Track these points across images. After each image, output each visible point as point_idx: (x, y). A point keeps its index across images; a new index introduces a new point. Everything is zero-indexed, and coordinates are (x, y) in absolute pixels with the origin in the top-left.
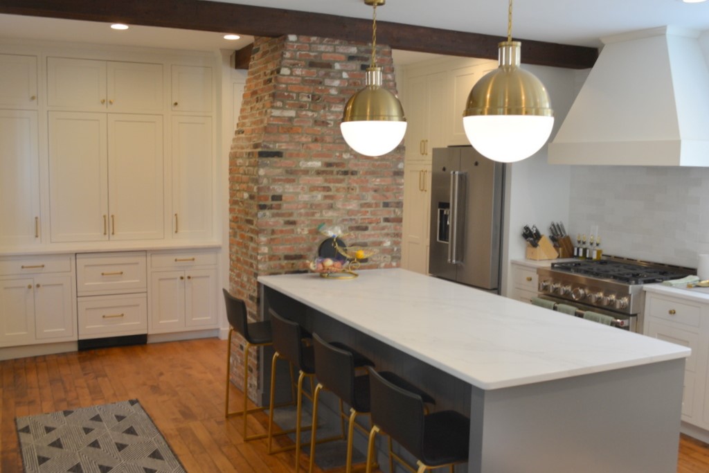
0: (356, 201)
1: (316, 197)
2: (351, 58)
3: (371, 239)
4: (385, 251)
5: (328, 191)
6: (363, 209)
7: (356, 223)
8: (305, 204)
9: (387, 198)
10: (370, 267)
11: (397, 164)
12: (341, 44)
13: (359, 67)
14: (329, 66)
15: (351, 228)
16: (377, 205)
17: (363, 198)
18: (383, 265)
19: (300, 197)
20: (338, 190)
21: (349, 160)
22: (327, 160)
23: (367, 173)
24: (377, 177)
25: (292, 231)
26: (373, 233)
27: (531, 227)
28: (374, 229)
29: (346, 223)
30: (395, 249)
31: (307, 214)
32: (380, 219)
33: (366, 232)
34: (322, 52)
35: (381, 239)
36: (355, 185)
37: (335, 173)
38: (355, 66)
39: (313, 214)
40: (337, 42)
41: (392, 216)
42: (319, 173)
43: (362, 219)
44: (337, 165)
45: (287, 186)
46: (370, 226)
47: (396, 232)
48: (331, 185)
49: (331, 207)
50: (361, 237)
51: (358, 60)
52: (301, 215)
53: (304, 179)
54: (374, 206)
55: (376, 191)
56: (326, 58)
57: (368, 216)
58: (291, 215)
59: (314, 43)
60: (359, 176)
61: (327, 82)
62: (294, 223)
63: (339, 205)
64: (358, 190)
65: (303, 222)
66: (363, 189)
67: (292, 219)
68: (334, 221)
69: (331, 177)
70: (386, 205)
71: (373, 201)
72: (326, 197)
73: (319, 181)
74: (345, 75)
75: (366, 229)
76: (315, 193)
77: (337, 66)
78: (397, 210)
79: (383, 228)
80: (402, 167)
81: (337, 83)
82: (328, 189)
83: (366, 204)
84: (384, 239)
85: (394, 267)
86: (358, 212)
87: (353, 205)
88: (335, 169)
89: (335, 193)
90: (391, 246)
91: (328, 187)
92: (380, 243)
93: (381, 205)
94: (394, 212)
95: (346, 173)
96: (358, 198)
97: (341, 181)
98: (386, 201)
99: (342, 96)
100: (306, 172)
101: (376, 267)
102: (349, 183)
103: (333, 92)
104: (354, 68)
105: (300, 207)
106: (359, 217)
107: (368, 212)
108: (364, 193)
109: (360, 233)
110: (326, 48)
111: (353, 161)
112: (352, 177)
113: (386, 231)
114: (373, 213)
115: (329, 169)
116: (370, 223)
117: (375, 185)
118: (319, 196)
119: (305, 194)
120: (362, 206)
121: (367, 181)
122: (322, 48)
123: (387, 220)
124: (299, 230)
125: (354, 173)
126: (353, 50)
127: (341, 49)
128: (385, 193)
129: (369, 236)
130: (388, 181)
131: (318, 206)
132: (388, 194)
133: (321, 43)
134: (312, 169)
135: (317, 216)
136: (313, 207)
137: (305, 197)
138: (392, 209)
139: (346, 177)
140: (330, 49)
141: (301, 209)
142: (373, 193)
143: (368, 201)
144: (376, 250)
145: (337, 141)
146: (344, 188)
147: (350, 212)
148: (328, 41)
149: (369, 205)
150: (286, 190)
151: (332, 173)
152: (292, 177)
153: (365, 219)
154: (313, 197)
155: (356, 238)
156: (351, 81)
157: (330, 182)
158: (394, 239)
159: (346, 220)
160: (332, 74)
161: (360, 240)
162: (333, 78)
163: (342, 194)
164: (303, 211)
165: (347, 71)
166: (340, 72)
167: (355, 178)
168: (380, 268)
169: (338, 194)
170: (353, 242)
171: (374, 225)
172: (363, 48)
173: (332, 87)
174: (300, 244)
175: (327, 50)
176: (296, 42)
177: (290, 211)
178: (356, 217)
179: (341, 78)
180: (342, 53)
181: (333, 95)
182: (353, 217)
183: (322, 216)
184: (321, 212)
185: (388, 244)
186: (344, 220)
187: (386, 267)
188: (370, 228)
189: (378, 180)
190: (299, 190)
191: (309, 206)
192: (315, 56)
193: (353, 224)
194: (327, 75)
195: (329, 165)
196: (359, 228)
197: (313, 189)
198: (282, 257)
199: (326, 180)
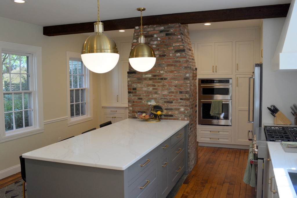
0: (167, 91)
1: (150, 89)
2: (161, 31)
3: (174, 107)
4: (181, 113)
5: (154, 86)
6: (170, 94)
7: (167, 100)
8: (145, 92)
9: (181, 90)
10: (174, 119)
11: (186, 74)
12: (157, 27)
13: (165, 35)
14: (152, 36)
15: (165, 102)
16: (176, 92)
17: (170, 89)
18: (180, 119)
19: (143, 89)
20: (158, 86)
21: (163, 73)
22: (154, 74)
23: (171, 79)
24: (176, 80)
25: (141, 102)
26: (175, 104)
28: (175, 103)
29: (163, 100)
30: (186, 112)
31: (146, 96)
32: (178, 98)
33: (172, 104)
34: (149, 31)
35: (179, 107)
36: (166, 84)
37: (157, 79)
38: (163, 34)
39: (149, 96)
40: (155, 26)
41: (184, 97)
42: (150, 79)
43: (169, 98)
44: (158, 76)
45: (138, 85)
46: (174, 102)
47: (186, 105)
48: (156, 84)
49: (156, 93)
50: (170, 106)
51: (164, 32)
52: (144, 96)
53: (145, 82)
54: (175, 93)
55: (175, 86)
56: (150, 33)
57: (173, 97)
58: (140, 96)
59: (146, 28)
60: (168, 80)
61: (152, 43)
62: (141, 99)
63: (159, 92)
64: (167, 86)
65: (145, 99)
66: (170, 85)
67: (140, 97)
68: (158, 99)
69: (156, 81)
70: (181, 92)
71: (175, 91)
72: (153, 89)
73: (151, 82)
74: (159, 39)
75: (172, 102)
76: (149, 87)
77: (155, 36)
78: (186, 95)
79: (180, 103)
80: (188, 76)
81: (155, 43)
82: (155, 86)
83: (171, 92)
84: (181, 108)
85: (186, 120)
86: (168, 95)
87: (166, 92)
88: (157, 77)
89: (158, 87)
90: (184, 110)
91: (155, 85)
92: (179, 109)
93: (179, 92)
94: (185, 95)
95: (162, 79)
96: (168, 89)
97: (160, 82)
98: (181, 91)
99: (158, 48)
100: (145, 79)
101: (177, 119)
102: (163, 83)
103: (154, 46)
104: (163, 35)
105: (143, 92)
106: (168, 97)
107: (172, 95)
108: (170, 87)
109: (169, 104)
110: (150, 29)
111: (165, 74)
112: (165, 81)
113: (181, 104)
114: (175, 96)
115: (154, 77)
116: (174, 100)
117: (175, 84)
118: (151, 89)
119: (145, 88)
120: (170, 93)
121: (171, 82)
122: (149, 29)
123: (181, 99)
124: (143, 102)
125: (165, 79)
126: (162, 28)
127: (157, 29)
128: (180, 87)
129: (174, 105)
130: (182, 82)
131: (151, 92)
132: (182, 88)
133: (148, 28)
134: (148, 78)
135: (150, 96)
136: (148, 93)
137: (145, 89)
138: (184, 94)
139: (162, 81)
140: (152, 29)
141: (144, 93)
142: (174, 87)
143: (172, 91)
144: (177, 112)
145: (157, 66)
146: (161, 85)
147: (164, 95)
148: (151, 26)
149: (173, 92)
150: (138, 86)
151: (156, 79)
152: (140, 81)
153: (171, 98)
154: (148, 89)
155: (168, 106)
156: (161, 41)
157: (155, 83)
158: (185, 108)
159: (163, 98)
160: (153, 39)
161: (169, 107)
162: (154, 41)
163: (160, 88)
164: (144, 94)
165: (159, 37)
166: (157, 38)
167: (166, 81)
168: (179, 120)
169: (159, 88)
170: (166, 108)
171: (175, 101)
172: (166, 27)
173: (154, 44)
174: (144, 107)
175: (151, 30)
176: (138, 29)
177: (140, 94)
178: (167, 97)
179: (157, 40)
180: (157, 30)
181: (154, 48)
182: (166, 97)
183: (152, 96)
184: (152, 95)
185: (182, 109)
186: (161, 98)
187: (182, 120)
188: (173, 102)
189: (176, 82)
190: (143, 86)
191: (147, 92)
192: (146, 33)
193: (166, 100)
194: (151, 40)
195: (155, 76)
196: (168, 102)
197: (148, 85)
198: (137, 112)
199: (154, 82)
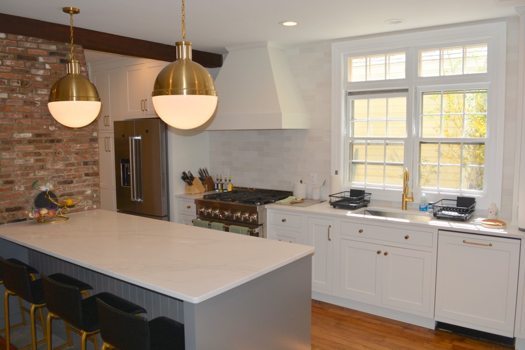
0: (62, 162)
1: (29, 160)
2: (52, 54)
3: (76, 190)
4: (87, 198)
5: (39, 156)
6: (68, 168)
7: (63, 178)
8: (21, 166)
9: (86, 158)
10: (77, 211)
11: (93, 133)
12: (43, 43)
13: (58, 61)
14: (34, 59)
15: (60, 183)
16: (79, 164)
17: (67, 159)
18: (86, 208)
19: (15, 161)
20: (47, 154)
21: (54, 131)
22: (37, 132)
23: (69, 141)
24: (78, 143)
25: (11, 189)
26: (77, 185)
27: (187, 173)
28: (77, 182)
29: (55, 179)
30: (95, 195)
31: (22, 175)
32: (82, 174)
33: (72, 185)
34: (28, 48)
35: (83, 189)
36: (60, 150)
37: (44, 141)
38: (55, 60)
39: (28, 174)
40: (40, 41)
41: (91, 171)
42: (30, 142)
43: (67, 175)
44: (45, 135)
45: (4, 154)
46: (75, 180)
47: (95, 183)
48: (41, 151)
49: (42, 168)
50: (68, 189)
51: (58, 55)
52: (17, 175)
53: (18, 148)
54: (76, 165)
55: (77, 154)
56: (32, 52)
57: (73, 172)
58: (9, 176)
59: (21, 40)
60: (63, 143)
61: (33, 71)
62: (12, 182)
63: (49, 166)
64: (63, 154)
65: (20, 181)
66: (67, 152)
67: (10, 179)
68: (46, 179)
69: (41, 145)
70: (86, 164)
71: (76, 162)
72: (37, 161)
73: (31, 148)
74: (47, 66)
75: (71, 182)
76: (28, 158)
77: (41, 59)
78: (94, 167)
79: (85, 181)
80: (96, 135)
81: (41, 72)
82: (39, 154)
83: (70, 164)
84: (86, 189)
85: (95, 209)
86: (65, 170)
87: (60, 165)
88: (44, 138)
89: (45, 157)
90: (92, 193)
91: (39, 153)
92: (83, 192)
93: (82, 164)
94: (92, 168)
95: (52, 141)
96: (64, 159)
97: (49, 148)
98: (86, 161)
99: (46, 82)
100: (20, 141)
101: (82, 210)
102: (56, 149)
103: (39, 79)
104: (55, 61)
105: (15, 169)
106: (65, 174)
107: (72, 169)
108: (68, 156)
109: (67, 186)
110: (31, 45)
111: (58, 132)
112: (58, 144)
113: (87, 183)
114: (76, 171)
115: (38, 139)
116: (75, 178)
117: (76, 149)
118: (32, 160)
119: (20, 159)
120: (67, 165)
121: (70, 147)
122: (28, 45)
123: (87, 175)
124: (16, 187)
125: (59, 141)
126: (53, 48)
127: (44, 46)
128: (84, 155)
129: (75, 187)
130: (86, 146)
131: (31, 167)
132: (87, 155)
133: (27, 41)
134: (24, 139)
135: (31, 175)
136: (26, 169)
137: (20, 162)
138: (91, 166)
139: (53, 144)
140: (34, 46)
141: (17, 171)
142: (75, 155)
143: (71, 162)
144: (80, 198)
145: (44, 117)
146: (52, 153)
147: (57, 171)
148: (32, 40)
149: (72, 165)
150: (3, 157)
151: (41, 141)
152: (7, 146)
153: (70, 175)
154: (27, 161)
155: (65, 189)
156: (53, 71)
157: (40, 149)
158: (93, 188)
159: (55, 177)
160: (37, 65)
161: (68, 191)
162: (38, 69)
163: (50, 158)
164: (19, 172)
165: (48, 63)
166: (44, 64)
167: (60, 144)
168: (84, 211)
169: (47, 158)
170: (62, 193)
171: (76, 179)
172: (61, 47)
173: (38, 75)
174: (18, 199)
175: (32, 47)
176: (5, 39)
177: (8, 173)
178: (63, 174)
179: (44, 69)
180: (44, 50)
181: (38, 81)
182: (61, 174)
183: (35, 175)
184: (34, 172)
185: (89, 192)
186: (53, 177)
187: (89, 209)
188: (74, 182)
189: (78, 145)
190: (14, 156)
191: (24, 168)
192: (22, 51)
193: (61, 180)
194: (33, 66)
195: (38, 135)
196: (66, 182)
197: (26, 154)
198: (4, 210)
199: (37, 148)
